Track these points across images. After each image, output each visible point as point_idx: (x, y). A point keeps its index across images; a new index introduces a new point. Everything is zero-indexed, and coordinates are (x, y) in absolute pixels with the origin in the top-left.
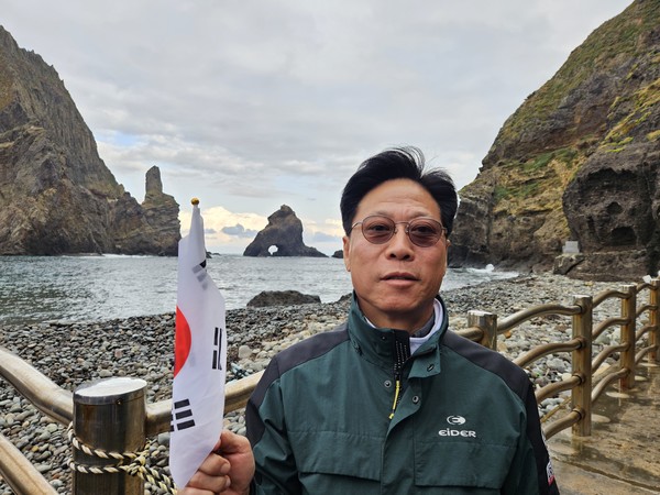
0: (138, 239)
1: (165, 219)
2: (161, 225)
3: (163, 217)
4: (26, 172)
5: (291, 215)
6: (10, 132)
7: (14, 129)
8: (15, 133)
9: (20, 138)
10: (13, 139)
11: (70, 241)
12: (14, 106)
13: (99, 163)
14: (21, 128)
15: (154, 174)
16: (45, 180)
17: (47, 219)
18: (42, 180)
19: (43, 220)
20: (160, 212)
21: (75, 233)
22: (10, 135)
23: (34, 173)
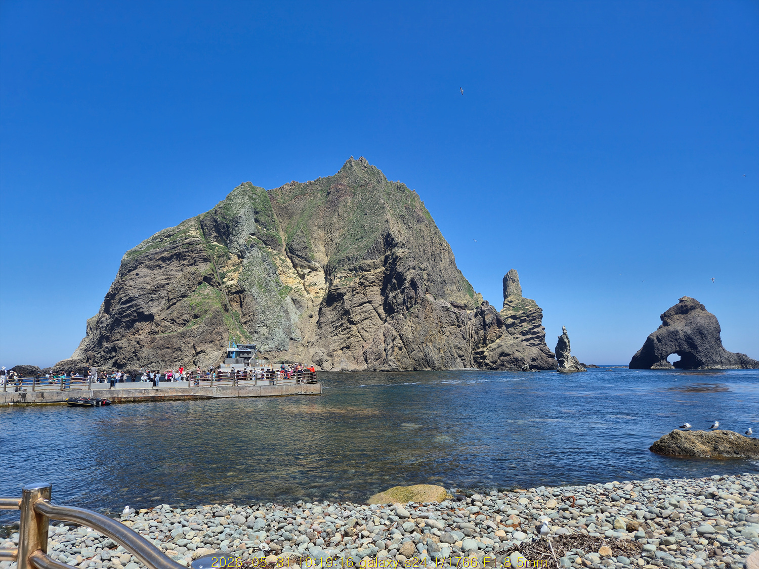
0: (499, 351)
1: (526, 326)
2: (523, 334)
3: (525, 324)
4: (396, 292)
5: (699, 310)
6: (383, 257)
7: (386, 254)
8: (386, 258)
9: (391, 261)
10: (385, 263)
11: (435, 356)
12: (385, 234)
13: (457, 275)
14: (391, 252)
15: (511, 279)
16: (411, 298)
17: (414, 335)
18: (408, 298)
19: (410, 336)
20: (521, 320)
21: (438, 347)
22: (383, 260)
23: (403, 292)
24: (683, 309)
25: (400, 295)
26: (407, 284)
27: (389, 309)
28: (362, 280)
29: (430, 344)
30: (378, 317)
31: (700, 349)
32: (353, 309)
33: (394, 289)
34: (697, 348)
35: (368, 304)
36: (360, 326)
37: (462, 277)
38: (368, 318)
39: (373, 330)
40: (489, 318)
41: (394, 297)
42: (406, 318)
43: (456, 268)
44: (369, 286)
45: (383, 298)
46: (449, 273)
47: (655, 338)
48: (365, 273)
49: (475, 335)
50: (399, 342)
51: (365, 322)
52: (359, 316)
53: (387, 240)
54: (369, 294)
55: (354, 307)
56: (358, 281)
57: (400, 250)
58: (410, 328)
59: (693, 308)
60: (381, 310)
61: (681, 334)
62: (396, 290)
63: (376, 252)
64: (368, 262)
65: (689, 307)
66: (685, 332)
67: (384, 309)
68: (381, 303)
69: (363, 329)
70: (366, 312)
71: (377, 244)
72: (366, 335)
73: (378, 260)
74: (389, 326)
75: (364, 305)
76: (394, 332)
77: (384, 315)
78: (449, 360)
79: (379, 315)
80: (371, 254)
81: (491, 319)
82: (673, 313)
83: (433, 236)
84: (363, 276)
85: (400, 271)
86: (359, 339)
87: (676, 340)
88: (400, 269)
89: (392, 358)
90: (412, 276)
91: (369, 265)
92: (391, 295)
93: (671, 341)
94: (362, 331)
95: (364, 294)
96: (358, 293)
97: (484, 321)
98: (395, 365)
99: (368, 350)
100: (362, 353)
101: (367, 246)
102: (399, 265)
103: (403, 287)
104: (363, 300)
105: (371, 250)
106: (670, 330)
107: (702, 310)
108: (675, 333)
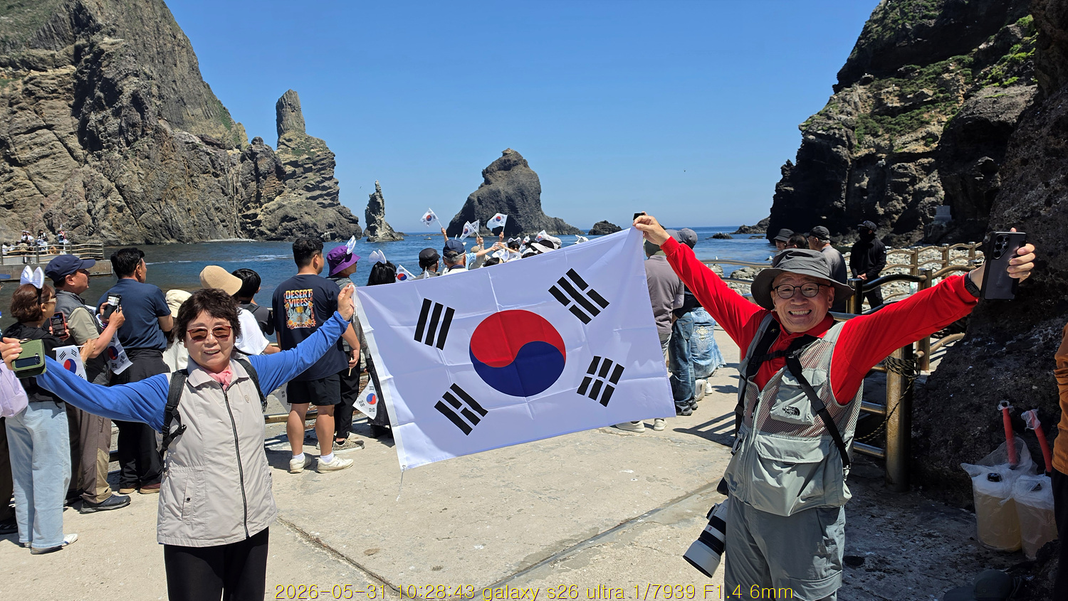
4: (104, 113)
5: (521, 166)
6: (70, 49)
7: (77, 43)
8: (79, 50)
9: (88, 57)
10: (76, 59)
11: (181, 220)
12: (73, 6)
13: (203, 90)
14: (88, 41)
15: (290, 105)
16: (134, 125)
17: (144, 187)
18: (128, 124)
19: (137, 188)
20: (304, 168)
21: (187, 207)
22: (71, 52)
23: (117, 113)
24: (507, 164)
25: (111, 118)
26: (125, 100)
27: (91, 141)
28: (31, 86)
29: (173, 203)
30: (68, 154)
31: (520, 213)
32: (15, 138)
33: (99, 106)
34: (517, 212)
35: (45, 131)
36: (32, 169)
37: (211, 94)
38: (47, 156)
39: (59, 176)
40: (264, 165)
41: (101, 122)
42: (126, 158)
43: (201, 78)
44: (46, 98)
45: (76, 121)
46: (190, 86)
47: (476, 200)
48: (34, 73)
49: (242, 190)
50: (116, 198)
51: (42, 162)
52: (28, 151)
53: (77, 18)
54: (47, 113)
55: (16, 134)
56: (21, 87)
57: (107, 39)
58: (136, 176)
59: (516, 164)
60: (74, 142)
61: (503, 195)
62: (103, 109)
63: (55, 36)
64: (41, 53)
65: (512, 162)
66: (507, 192)
67: (81, 141)
68: (72, 130)
69: (39, 174)
70: (43, 145)
71: (56, 21)
72: (45, 184)
73: (62, 52)
74: (94, 171)
75: (39, 132)
76: (105, 182)
77: (80, 152)
78: (206, 227)
79: (71, 151)
80: (45, 39)
81: (267, 166)
82: (495, 168)
83: (159, 19)
84: (31, 79)
85: (109, 76)
86: (32, 192)
87: (498, 202)
88: (109, 73)
89: (106, 224)
90: (133, 88)
91: (42, 60)
92: (93, 117)
93: (492, 203)
94: (37, 178)
95: (36, 112)
96: (22, 109)
97: (256, 169)
98: (113, 235)
99: (54, 211)
100: (41, 215)
101: (33, 23)
102: (107, 66)
103: (118, 105)
104: (34, 123)
105: (44, 31)
106: (491, 190)
107: (525, 166)
108: (497, 193)
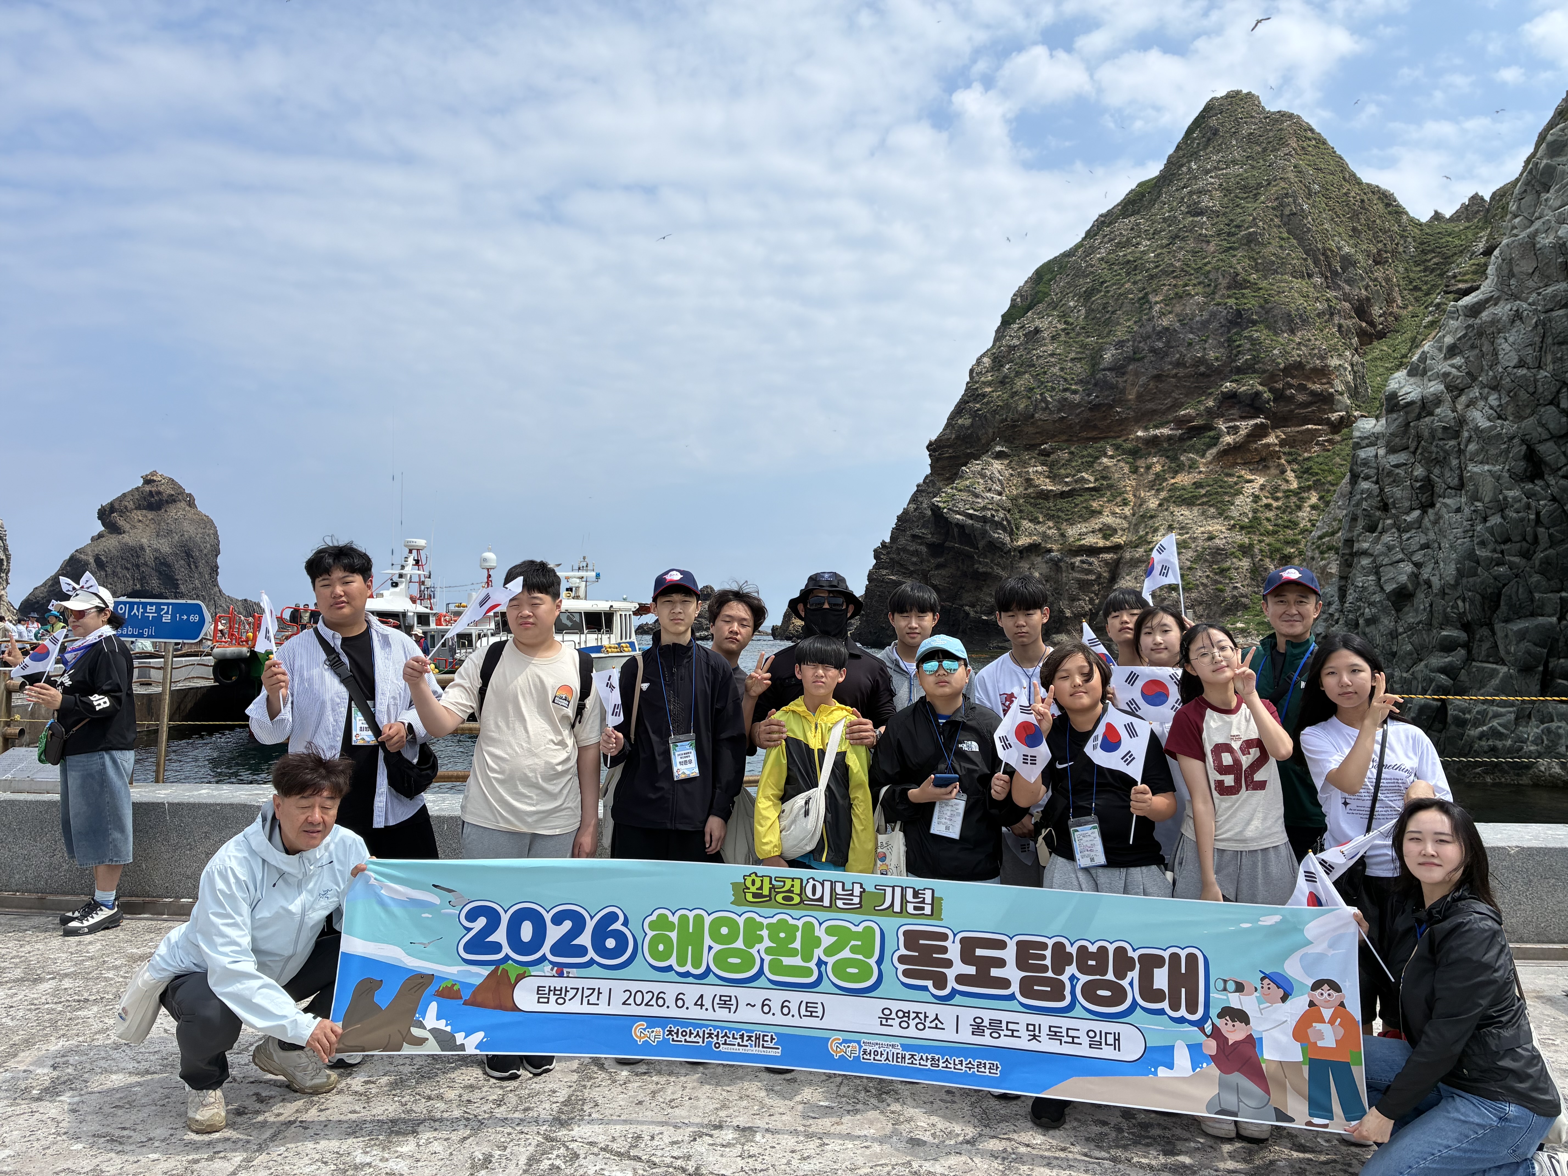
24: (154, 499)
34: (177, 586)
59: (172, 500)
61: (149, 555)
65: (165, 497)
66: (156, 550)
82: (131, 505)
87: (138, 566)
106: (126, 544)
107: (190, 505)
108: (136, 551)
